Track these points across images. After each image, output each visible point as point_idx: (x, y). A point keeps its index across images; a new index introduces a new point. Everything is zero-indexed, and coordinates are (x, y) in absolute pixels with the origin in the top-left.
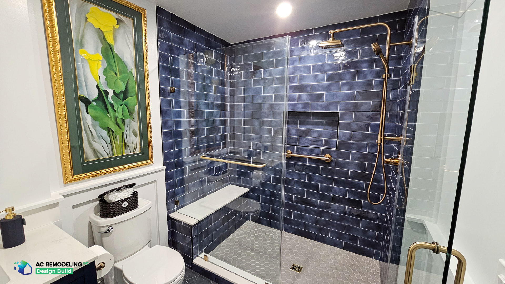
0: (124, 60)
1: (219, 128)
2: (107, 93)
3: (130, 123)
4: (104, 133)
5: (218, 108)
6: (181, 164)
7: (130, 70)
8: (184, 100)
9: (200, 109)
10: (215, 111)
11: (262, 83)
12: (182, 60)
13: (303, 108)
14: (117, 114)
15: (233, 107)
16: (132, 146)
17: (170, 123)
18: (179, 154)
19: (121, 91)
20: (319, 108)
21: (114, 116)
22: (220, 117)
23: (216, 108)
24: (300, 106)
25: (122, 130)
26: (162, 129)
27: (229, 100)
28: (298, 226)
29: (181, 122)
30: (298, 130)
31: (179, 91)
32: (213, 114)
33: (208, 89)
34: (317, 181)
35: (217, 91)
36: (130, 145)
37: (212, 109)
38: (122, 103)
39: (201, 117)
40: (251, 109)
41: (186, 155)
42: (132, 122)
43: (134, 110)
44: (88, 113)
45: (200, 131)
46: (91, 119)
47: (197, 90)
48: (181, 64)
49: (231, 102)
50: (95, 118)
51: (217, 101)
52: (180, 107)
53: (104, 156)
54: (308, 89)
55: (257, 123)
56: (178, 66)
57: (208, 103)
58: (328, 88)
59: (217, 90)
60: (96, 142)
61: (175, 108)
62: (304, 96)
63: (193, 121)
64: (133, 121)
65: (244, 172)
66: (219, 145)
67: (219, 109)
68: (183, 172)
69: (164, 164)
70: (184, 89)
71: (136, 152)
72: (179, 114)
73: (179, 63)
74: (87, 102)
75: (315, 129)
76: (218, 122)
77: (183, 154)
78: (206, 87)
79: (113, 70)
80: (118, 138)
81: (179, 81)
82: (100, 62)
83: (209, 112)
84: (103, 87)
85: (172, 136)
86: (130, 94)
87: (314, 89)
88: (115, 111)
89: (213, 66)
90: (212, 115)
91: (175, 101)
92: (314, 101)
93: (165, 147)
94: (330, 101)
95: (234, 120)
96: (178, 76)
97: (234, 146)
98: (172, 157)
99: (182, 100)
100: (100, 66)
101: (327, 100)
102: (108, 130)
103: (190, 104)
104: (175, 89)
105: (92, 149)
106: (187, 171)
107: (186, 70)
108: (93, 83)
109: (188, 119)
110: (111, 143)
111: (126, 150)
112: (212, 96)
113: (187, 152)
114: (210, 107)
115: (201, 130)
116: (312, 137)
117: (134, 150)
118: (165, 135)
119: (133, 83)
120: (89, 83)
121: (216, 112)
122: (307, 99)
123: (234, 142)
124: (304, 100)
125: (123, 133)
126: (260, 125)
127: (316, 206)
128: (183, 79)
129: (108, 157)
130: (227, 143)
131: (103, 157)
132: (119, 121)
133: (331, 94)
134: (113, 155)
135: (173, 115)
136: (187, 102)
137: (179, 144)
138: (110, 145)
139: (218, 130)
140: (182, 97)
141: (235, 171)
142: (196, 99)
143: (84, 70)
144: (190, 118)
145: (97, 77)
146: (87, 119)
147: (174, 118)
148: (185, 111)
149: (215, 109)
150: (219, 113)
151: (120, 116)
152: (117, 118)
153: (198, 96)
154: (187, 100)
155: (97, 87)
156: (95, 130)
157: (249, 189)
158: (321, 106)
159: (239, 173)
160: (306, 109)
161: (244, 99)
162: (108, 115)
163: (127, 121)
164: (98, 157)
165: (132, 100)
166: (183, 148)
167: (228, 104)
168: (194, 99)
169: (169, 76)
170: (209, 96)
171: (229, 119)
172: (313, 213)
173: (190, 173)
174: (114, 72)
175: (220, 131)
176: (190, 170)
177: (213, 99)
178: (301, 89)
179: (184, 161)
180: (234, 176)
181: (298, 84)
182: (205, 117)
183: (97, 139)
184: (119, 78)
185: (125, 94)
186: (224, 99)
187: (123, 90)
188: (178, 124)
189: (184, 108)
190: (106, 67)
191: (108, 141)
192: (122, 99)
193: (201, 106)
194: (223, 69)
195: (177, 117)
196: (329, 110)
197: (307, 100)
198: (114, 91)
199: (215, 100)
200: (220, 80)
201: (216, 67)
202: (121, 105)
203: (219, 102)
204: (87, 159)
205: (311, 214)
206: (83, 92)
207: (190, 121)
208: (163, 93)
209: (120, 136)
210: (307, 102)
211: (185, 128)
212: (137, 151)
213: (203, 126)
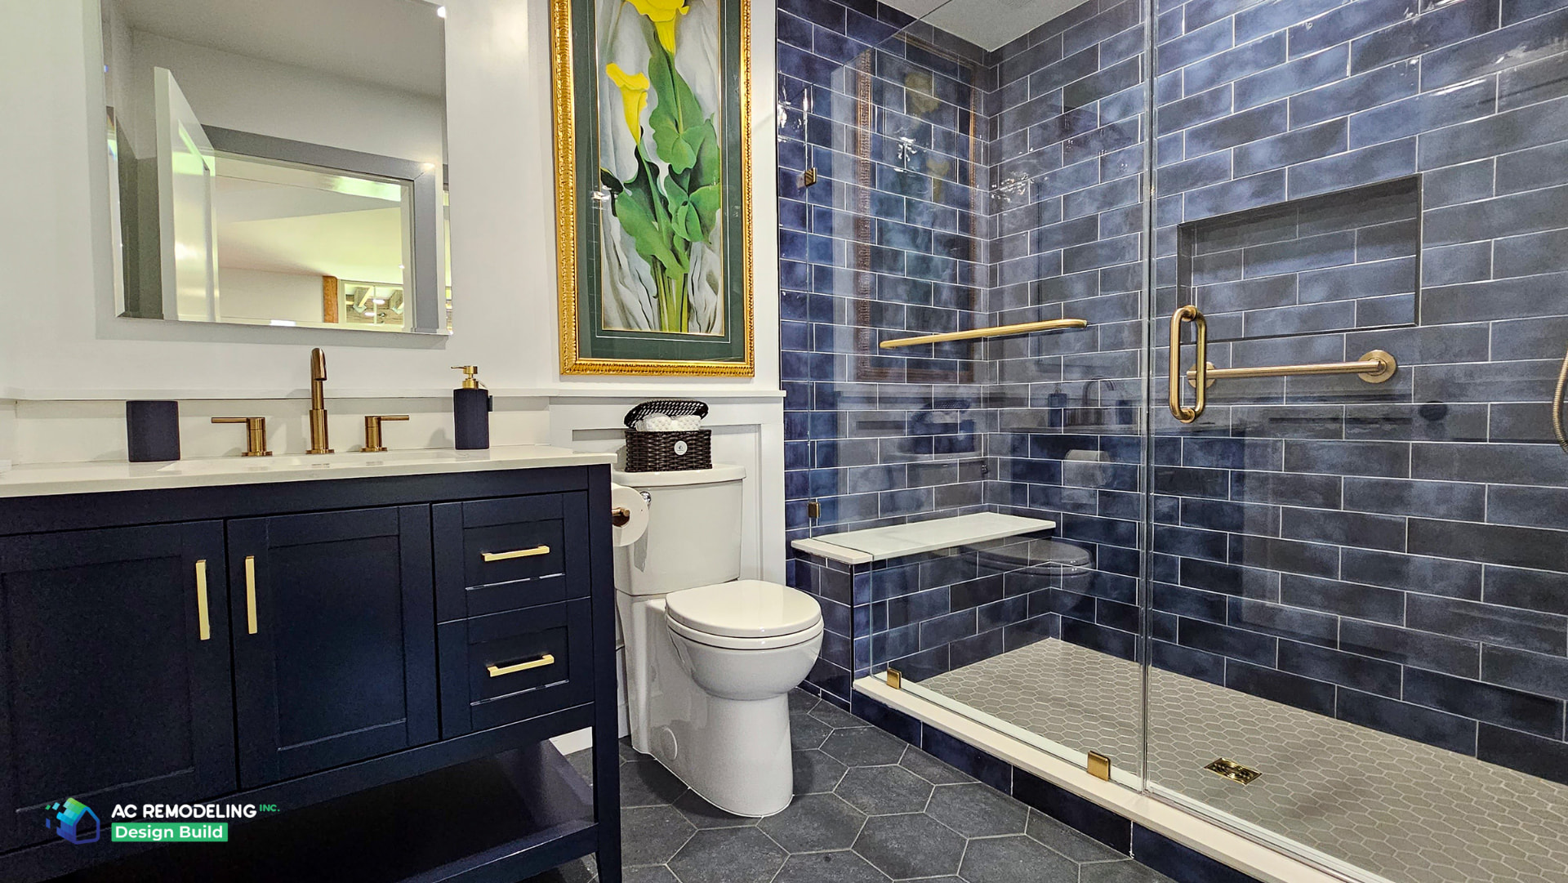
0: (695, 90)
1: (950, 314)
2: (655, 171)
3: (703, 252)
4: (645, 269)
5: (946, 251)
6: (828, 399)
7: (709, 118)
8: (842, 210)
9: (888, 242)
10: (938, 257)
11: (1094, 144)
12: (840, 99)
13: (1256, 194)
14: (674, 226)
15: (996, 252)
16: (704, 317)
17: (800, 271)
18: (824, 366)
19: (686, 170)
20: (1327, 178)
21: (668, 228)
22: (954, 280)
23: (940, 248)
24: (1244, 189)
25: (684, 268)
26: (780, 283)
27: (983, 227)
28: (1248, 655)
29: (832, 275)
30: (1243, 286)
31: (829, 184)
32: (931, 265)
33: (915, 187)
34: (1332, 467)
35: (942, 196)
36: (700, 313)
37: (928, 249)
38: (685, 198)
39: (891, 270)
40: (1058, 244)
41: (843, 375)
42: (708, 251)
43: (712, 220)
44: (614, 214)
45: (887, 310)
46: (619, 230)
47: (880, 187)
48: (835, 108)
49: (991, 234)
50: (628, 229)
51: (943, 225)
52: (830, 230)
53: (642, 327)
54: (1276, 119)
55: (1079, 287)
56: (829, 114)
57: (916, 230)
58: (1363, 95)
59: (944, 192)
60: (628, 288)
61: (817, 231)
62: (1261, 149)
63: (868, 276)
64: (709, 248)
65: (1036, 463)
66: (951, 367)
67: (949, 254)
68: (833, 424)
69: (782, 387)
70: (843, 180)
71: (712, 334)
72: (825, 251)
73: (829, 104)
74: (615, 186)
75: (1315, 270)
76: (945, 295)
77: (837, 369)
78: (909, 181)
79: (671, 116)
80: (675, 287)
81: (830, 155)
82: (646, 96)
83: (918, 258)
84: (649, 156)
85: (806, 308)
86: (703, 180)
87: (1301, 111)
88: (670, 216)
89: (930, 119)
90: (925, 266)
91: (818, 211)
92: (1304, 157)
93: (785, 336)
94: (1375, 140)
95: (1001, 292)
96: (827, 142)
97: (1002, 379)
98: (803, 369)
99: (835, 209)
100: (645, 105)
101: (1359, 141)
102: (654, 261)
103: (858, 224)
104: (818, 177)
105: (617, 300)
106: (848, 424)
107: (851, 126)
108: (629, 144)
109: (854, 268)
110: (657, 296)
111: (690, 323)
112: (927, 208)
113: (849, 368)
114: (919, 241)
115: (890, 308)
116: (1304, 301)
117: (710, 327)
118: (788, 303)
119: (714, 150)
120: (620, 143)
121: (940, 263)
122: (1273, 158)
123: (1002, 365)
124: (1263, 166)
125: (686, 275)
126: (1091, 291)
127: (1328, 571)
128: (841, 150)
129: (649, 330)
130: (976, 369)
131: (639, 327)
132: (680, 248)
133: (1376, 116)
134: (661, 328)
135: (811, 249)
136: (849, 216)
137: (826, 337)
138: (655, 301)
139: (944, 320)
140: (835, 201)
141: (1003, 463)
142: (878, 214)
143: (613, 112)
144: (858, 266)
145: (637, 131)
146: (613, 228)
147: (812, 259)
148: (844, 243)
149: (937, 252)
150: (950, 265)
151: (681, 233)
152: (674, 234)
153: (885, 206)
154: (852, 213)
155: (637, 153)
156: (627, 257)
157: (1054, 523)
158: (1335, 169)
159: (1018, 469)
160: (1271, 195)
161: (1037, 214)
162: (655, 223)
163: (696, 246)
164: (629, 326)
165: (711, 193)
166: (837, 352)
167: (982, 241)
168: (869, 214)
169: (803, 139)
170: (916, 208)
171: (983, 290)
172: (1318, 599)
173: (856, 436)
174: (672, 120)
175: (953, 323)
176: (854, 425)
177: (931, 220)
178: (1246, 127)
179: (837, 389)
180: (1002, 480)
181: (1233, 114)
182: (903, 270)
183: (628, 280)
184: (684, 135)
185: (692, 179)
186: (966, 223)
187: (692, 167)
188: (824, 277)
189: (840, 234)
190: (656, 107)
191: (652, 291)
192: (687, 189)
193: (890, 234)
194: (964, 128)
195: (821, 258)
196: (1374, 174)
197: (1272, 162)
198: (670, 167)
199: (938, 223)
200: (952, 162)
201: (942, 124)
202: (685, 204)
203: (948, 232)
204: (606, 324)
205: (1313, 605)
206: (608, 164)
207: (857, 276)
208: (785, 184)
209: (678, 284)
210: (1273, 169)
211: (843, 294)
212: (717, 330)
213: (898, 297)
